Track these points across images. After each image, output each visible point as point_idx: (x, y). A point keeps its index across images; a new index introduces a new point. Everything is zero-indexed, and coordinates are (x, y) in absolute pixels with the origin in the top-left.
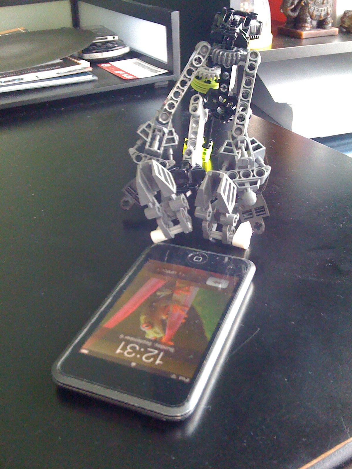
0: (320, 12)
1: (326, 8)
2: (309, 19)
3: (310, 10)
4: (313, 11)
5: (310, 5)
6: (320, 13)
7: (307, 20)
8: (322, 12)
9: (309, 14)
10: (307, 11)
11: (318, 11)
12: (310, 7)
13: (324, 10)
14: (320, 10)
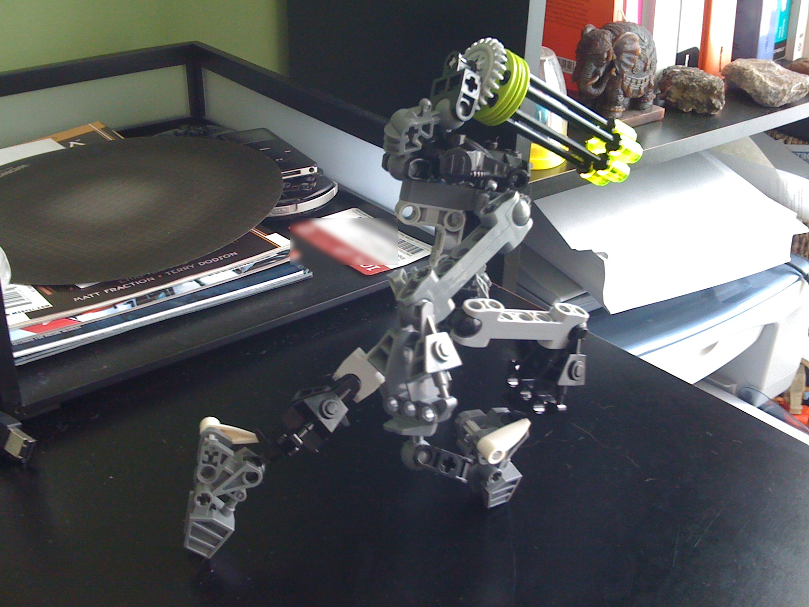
0: (640, 85)
1: (647, 77)
2: (622, 99)
3: (625, 83)
4: (630, 85)
5: (625, 75)
6: (638, 87)
7: (618, 100)
8: (642, 84)
9: (622, 89)
10: (620, 86)
11: (636, 83)
12: (626, 78)
13: (646, 80)
14: (639, 82)
